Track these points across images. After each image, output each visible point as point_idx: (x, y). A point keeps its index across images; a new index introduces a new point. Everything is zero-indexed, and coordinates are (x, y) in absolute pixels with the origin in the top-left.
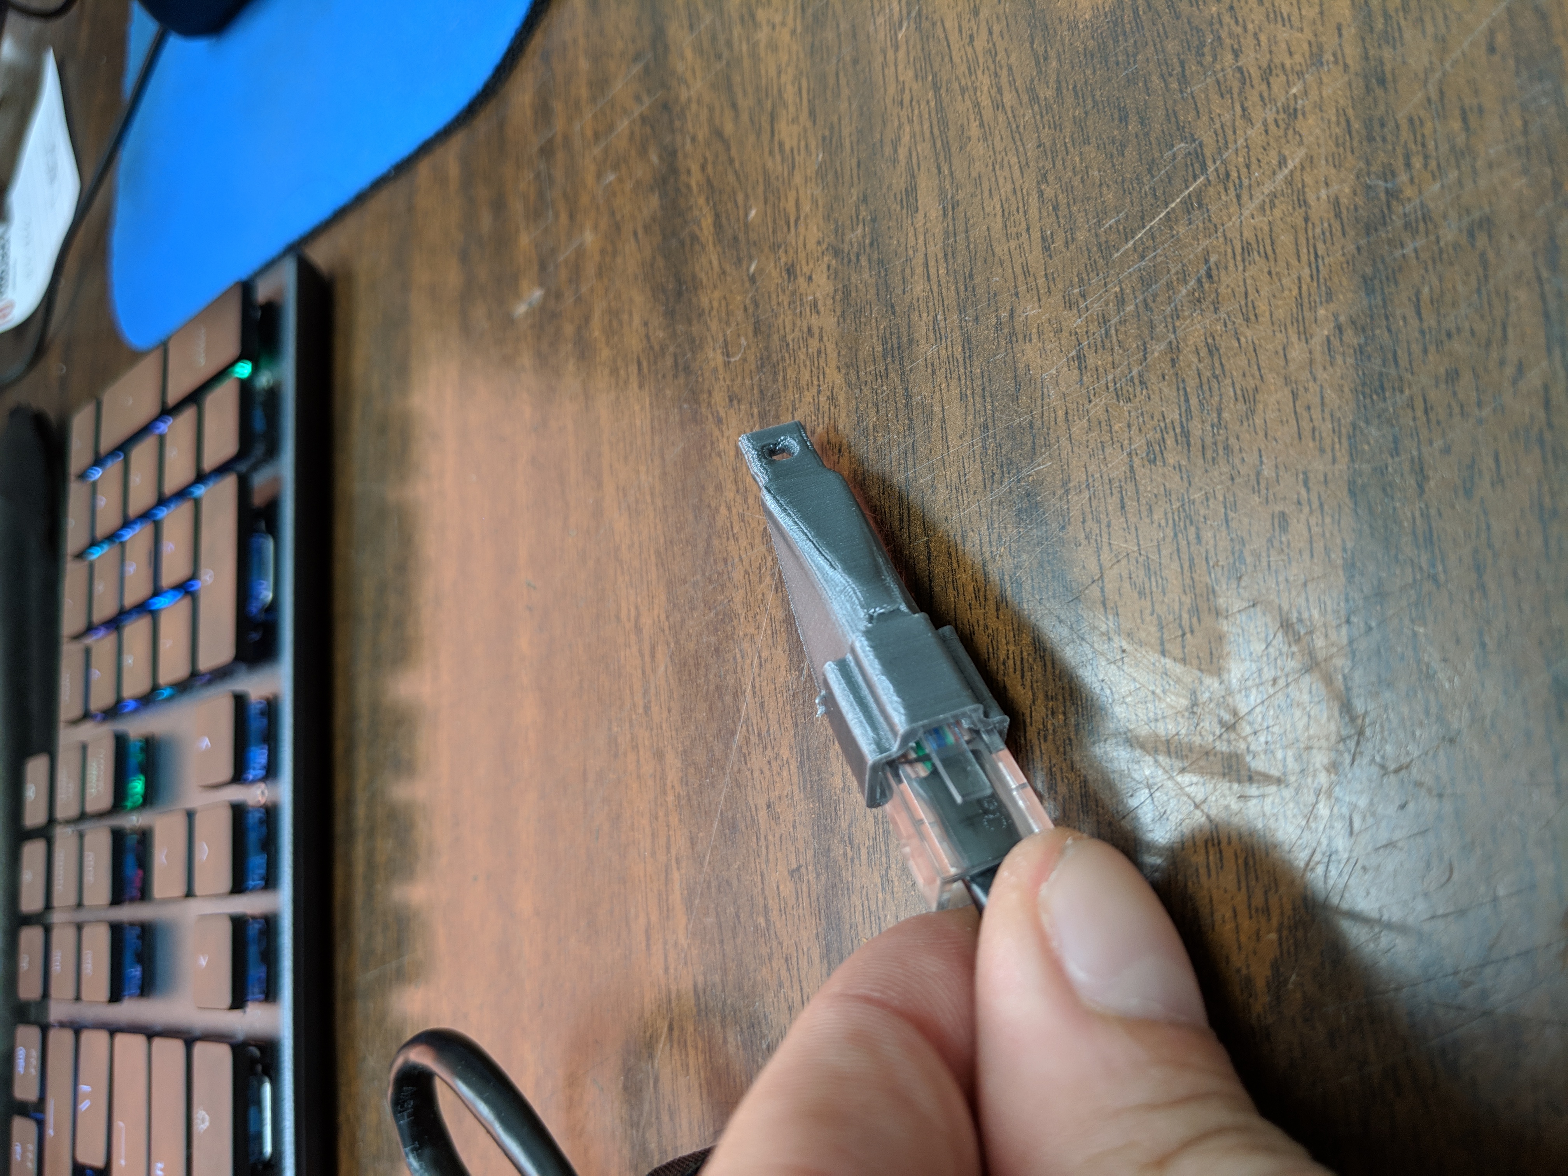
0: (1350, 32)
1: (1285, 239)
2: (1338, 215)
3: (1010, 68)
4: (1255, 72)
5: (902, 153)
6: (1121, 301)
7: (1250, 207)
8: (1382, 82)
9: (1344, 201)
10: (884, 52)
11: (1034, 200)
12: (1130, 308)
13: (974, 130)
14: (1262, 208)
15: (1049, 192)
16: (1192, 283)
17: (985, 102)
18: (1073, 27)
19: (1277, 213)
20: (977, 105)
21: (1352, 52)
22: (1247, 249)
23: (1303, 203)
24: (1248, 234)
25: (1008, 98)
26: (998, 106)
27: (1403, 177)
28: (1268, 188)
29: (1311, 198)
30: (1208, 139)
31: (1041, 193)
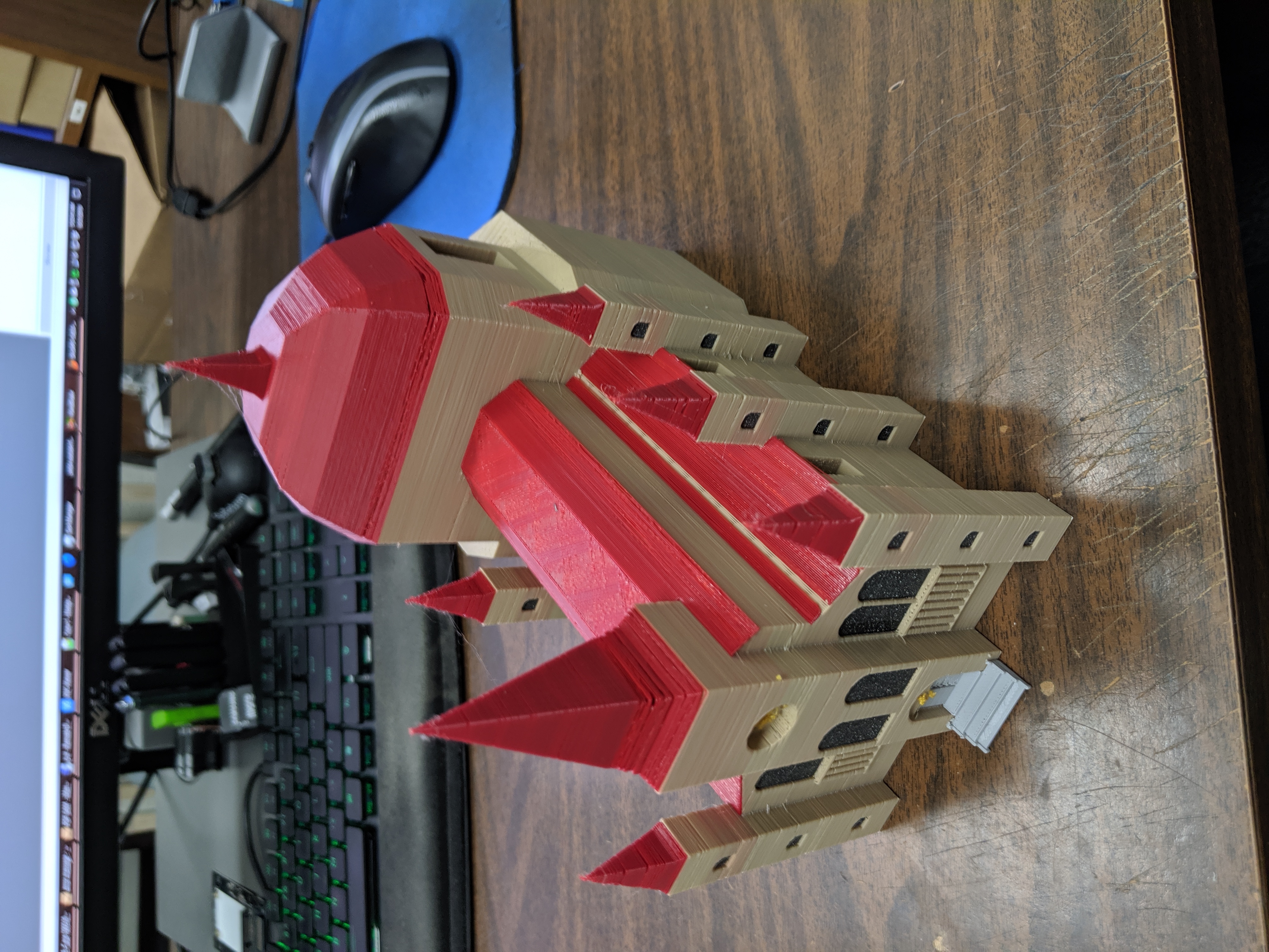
0: (899, 295)
1: (877, 357)
2: (891, 352)
3: (803, 278)
4: (874, 302)
5: (766, 299)
6: (832, 367)
7: (869, 345)
8: (906, 314)
9: (893, 348)
10: (761, 257)
11: (808, 326)
12: (834, 369)
13: (790, 297)
14: (872, 346)
15: (812, 325)
16: (852, 365)
17: (794, 288)
18: (823, 269)
19: (876, 348)
20: (791, 287)
21: (899, 302)
22: (867, 358)
23: (883, 347)
24: (868, 353)
25: (802, 288)
26: (798, 290)
27: (908, 345)
28: (874, 340)
29: (885, 345)
30: (859, 319)
31: (810, 325)
